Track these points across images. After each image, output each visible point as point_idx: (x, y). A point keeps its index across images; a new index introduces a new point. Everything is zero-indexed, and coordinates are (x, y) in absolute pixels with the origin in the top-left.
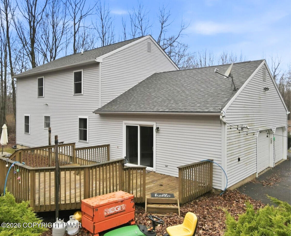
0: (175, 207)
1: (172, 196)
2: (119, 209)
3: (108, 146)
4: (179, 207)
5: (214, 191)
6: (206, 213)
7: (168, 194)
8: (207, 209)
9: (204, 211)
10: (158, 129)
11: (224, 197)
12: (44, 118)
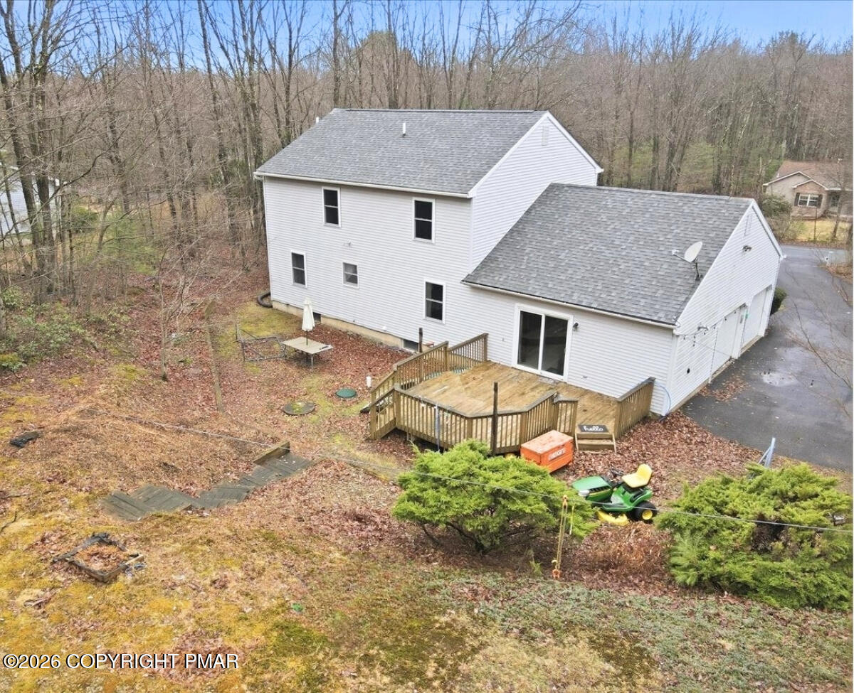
0: (609, 443)
1: (606, 430)
2: (560, 453)
3: (484, 337)
4: (614, 443)
5: (651, 415)
6: (644, 448)
7: (600, 426)
8: (645, 444)
9: (641, 447)
10: (576, 326)
11: (664, 424)
12: (342, 266)
